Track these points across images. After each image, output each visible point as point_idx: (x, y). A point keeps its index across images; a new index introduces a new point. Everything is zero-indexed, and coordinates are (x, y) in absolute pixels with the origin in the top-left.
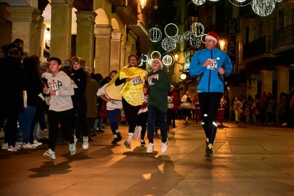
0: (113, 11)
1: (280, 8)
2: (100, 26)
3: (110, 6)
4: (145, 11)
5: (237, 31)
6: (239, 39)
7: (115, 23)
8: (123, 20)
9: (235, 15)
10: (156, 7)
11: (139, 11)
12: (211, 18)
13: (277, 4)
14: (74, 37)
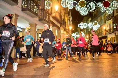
0: (65, 30)
1: (99, 29)
2: (62, 33)
3: (64, 29)
4: (71, 30)
5: (90, 34)
6: (91, 35)
7: (65, 33)
8: (67, 32)
9: (90, 31)
10: (73, 29)
11: (70, 30)
12: (85, 31)
13: (98, 28)
14: (57, 36)
